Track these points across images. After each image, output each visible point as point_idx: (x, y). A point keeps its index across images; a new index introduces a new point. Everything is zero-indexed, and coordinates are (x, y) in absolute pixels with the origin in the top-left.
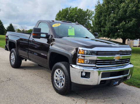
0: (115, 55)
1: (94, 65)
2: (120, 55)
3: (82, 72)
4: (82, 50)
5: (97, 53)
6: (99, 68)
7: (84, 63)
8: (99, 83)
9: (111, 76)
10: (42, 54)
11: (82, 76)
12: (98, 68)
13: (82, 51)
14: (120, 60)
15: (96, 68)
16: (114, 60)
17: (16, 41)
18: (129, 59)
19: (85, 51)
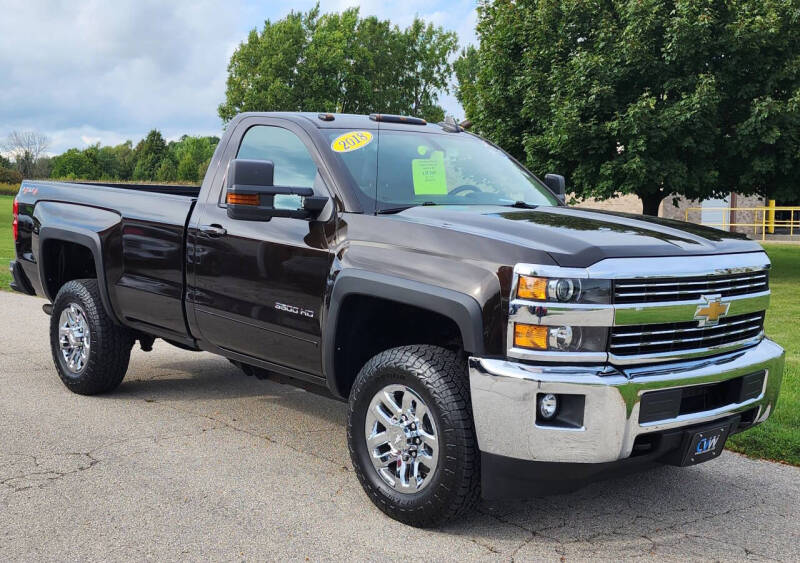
0: (697, 296)
1: (601, 356)
2: (724, 294)
3: (540, 396)
4: (534, 275)
5: (614, 291)
6: (627, 372)
7: (549, 348)
8: (629, 448)
9: (684, 411)
10: (284, 307)
11: (541, 420)
12: (620, 370)
13: (531, 281)
14: (722, 321)
15: (609, 369)
16: (695, 324)
17: (97, 239)
18: (762, 313)
19: (553, 283)
